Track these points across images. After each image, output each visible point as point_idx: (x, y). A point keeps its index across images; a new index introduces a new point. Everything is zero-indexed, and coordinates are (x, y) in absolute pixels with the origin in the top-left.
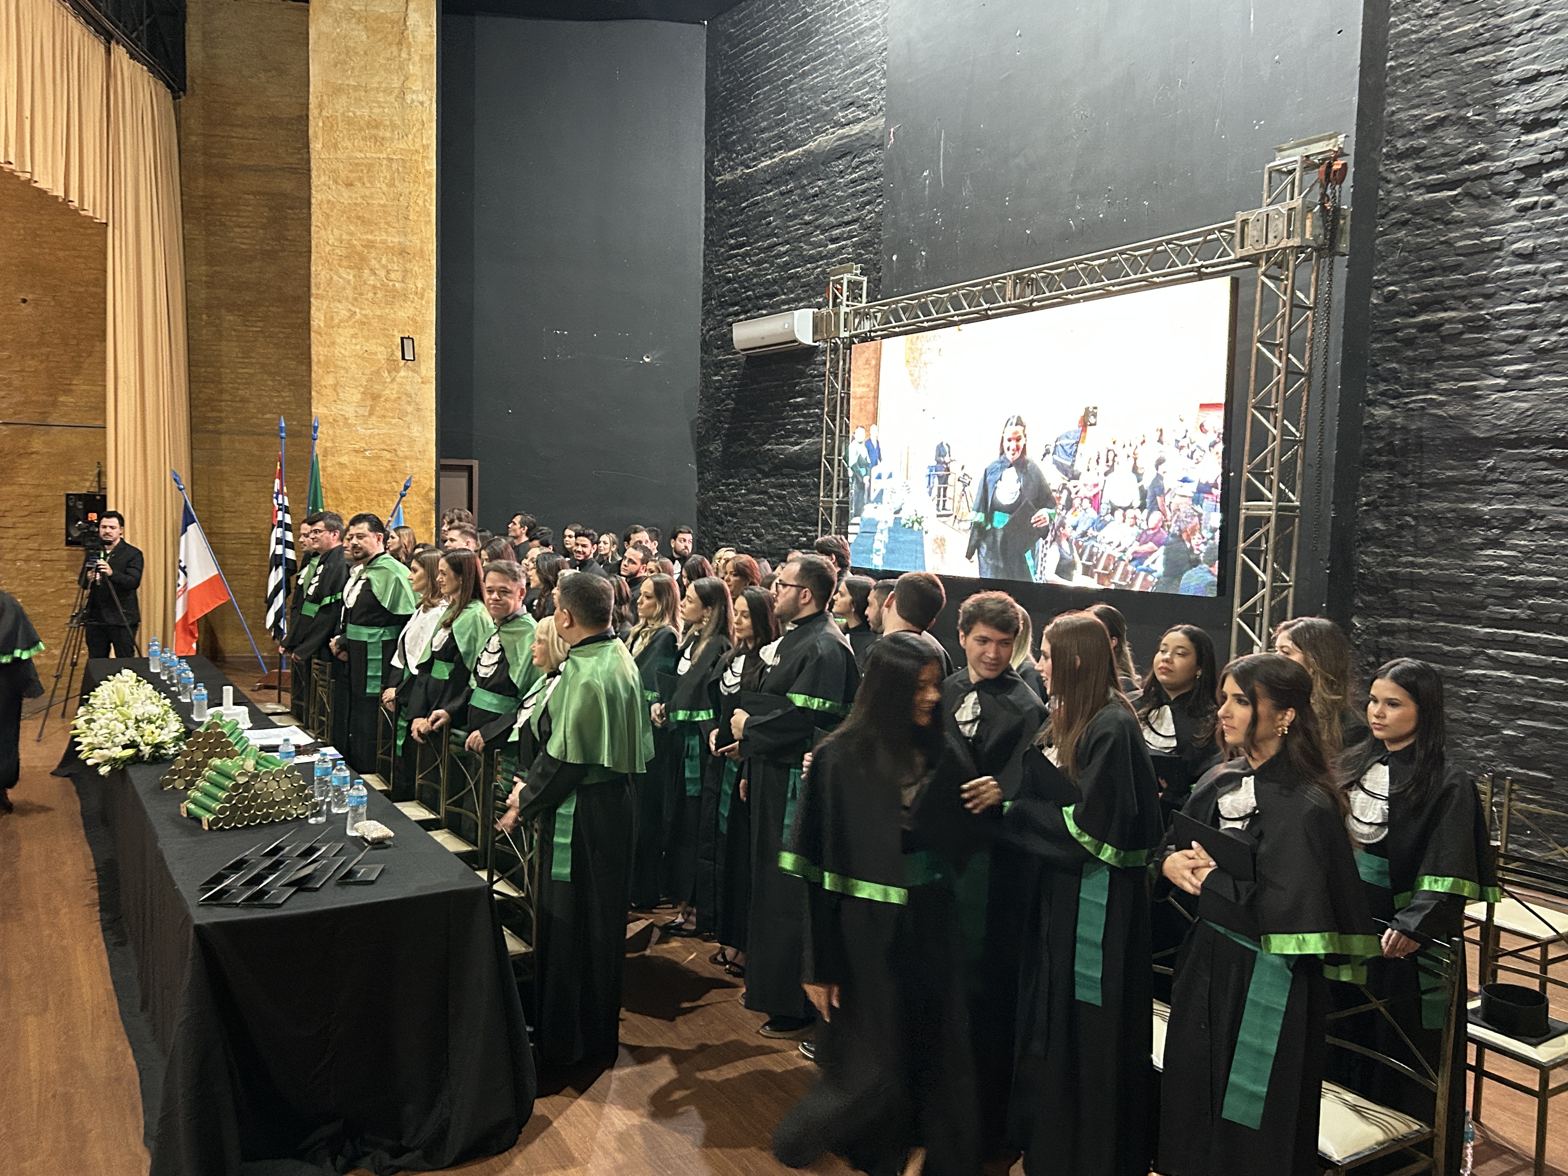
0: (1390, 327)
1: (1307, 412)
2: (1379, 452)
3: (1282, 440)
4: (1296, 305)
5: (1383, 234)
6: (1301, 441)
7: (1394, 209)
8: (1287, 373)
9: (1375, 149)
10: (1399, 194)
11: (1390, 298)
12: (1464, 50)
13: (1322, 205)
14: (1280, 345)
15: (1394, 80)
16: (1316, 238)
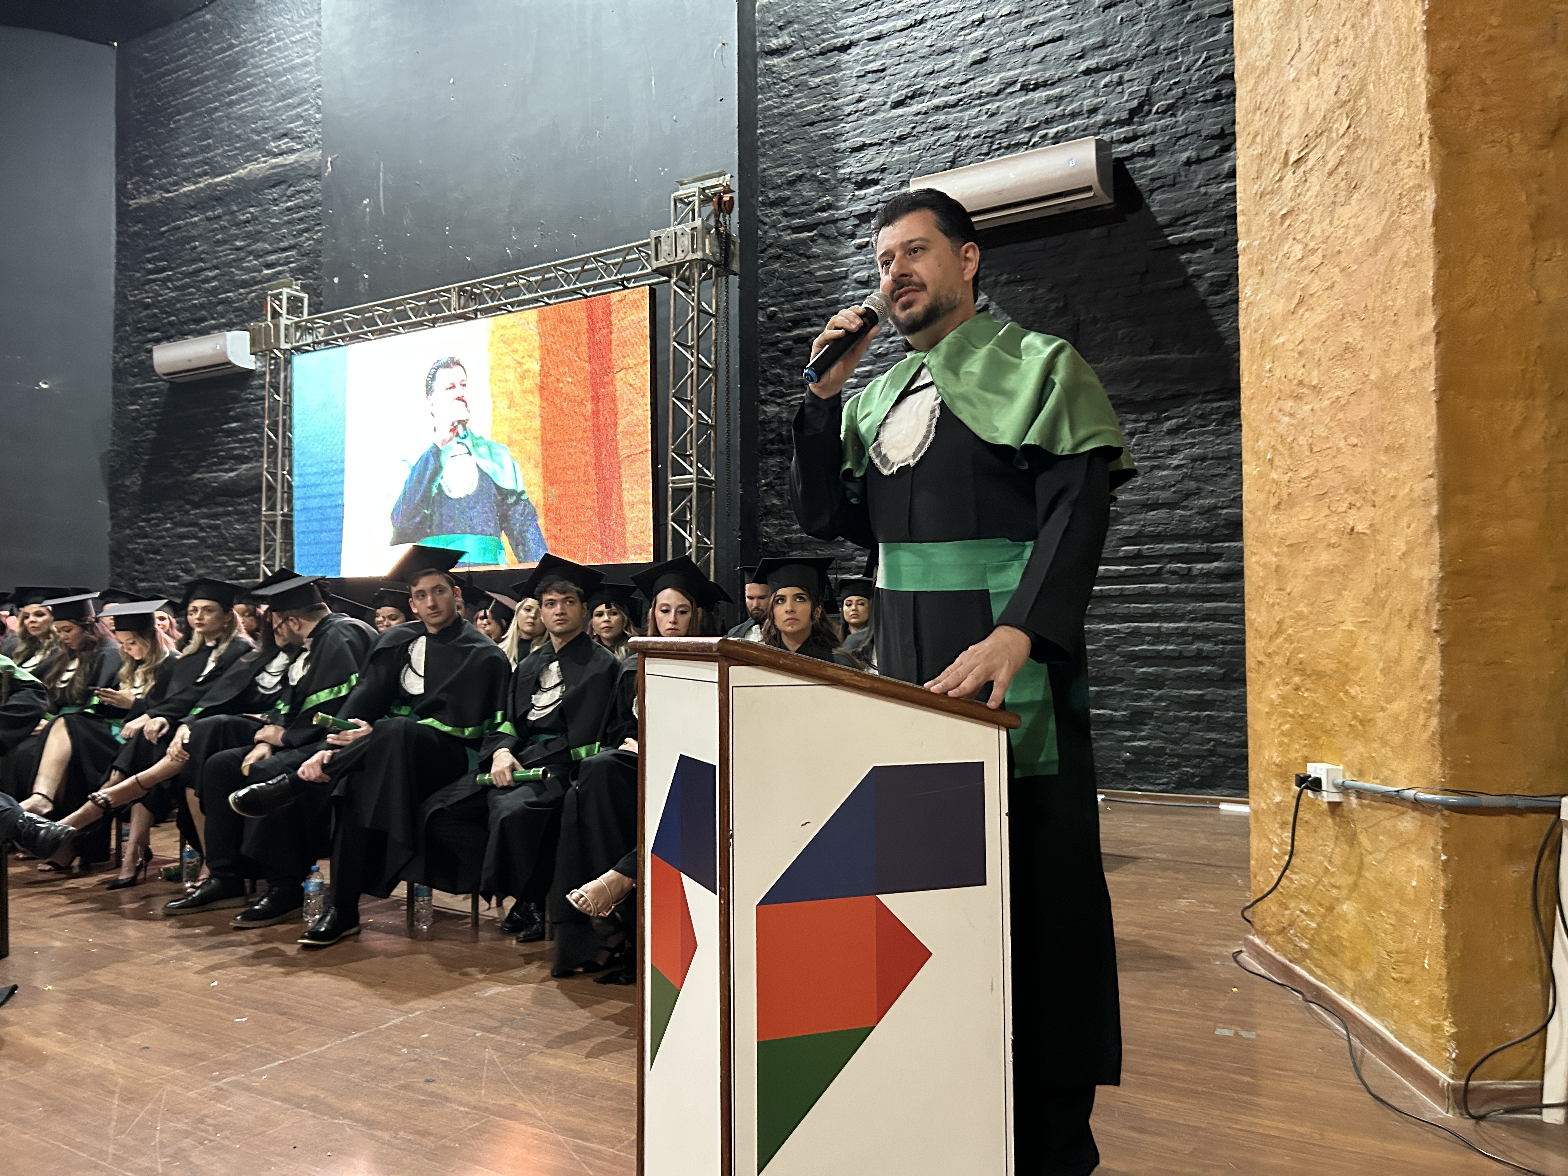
0: (774, 340)
1: (715, 401)
2: (772, 442)
3: (698, 423)
4: (701, 311)
5: (763, 265)
6: (711, 426)
7: (770, 245)
8: (699, 366)
9: (753, 196)
10: (773, 233)
11: (772, 317)
12: (812, 124)
13: (717, 228)
14: (692, 347)
15: (764, 144)
16: (714, 255)
